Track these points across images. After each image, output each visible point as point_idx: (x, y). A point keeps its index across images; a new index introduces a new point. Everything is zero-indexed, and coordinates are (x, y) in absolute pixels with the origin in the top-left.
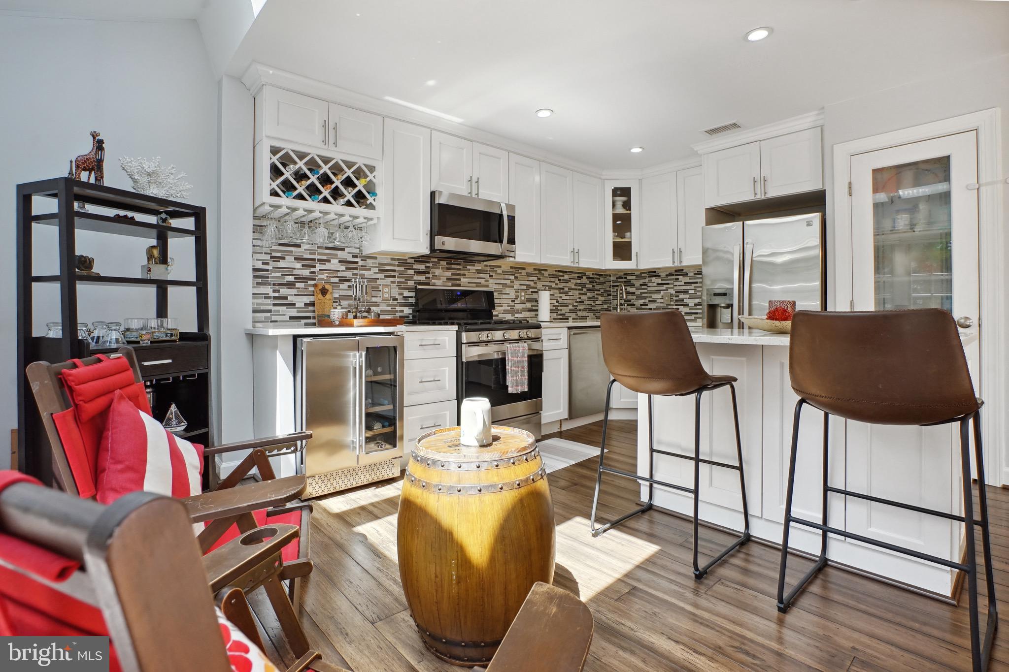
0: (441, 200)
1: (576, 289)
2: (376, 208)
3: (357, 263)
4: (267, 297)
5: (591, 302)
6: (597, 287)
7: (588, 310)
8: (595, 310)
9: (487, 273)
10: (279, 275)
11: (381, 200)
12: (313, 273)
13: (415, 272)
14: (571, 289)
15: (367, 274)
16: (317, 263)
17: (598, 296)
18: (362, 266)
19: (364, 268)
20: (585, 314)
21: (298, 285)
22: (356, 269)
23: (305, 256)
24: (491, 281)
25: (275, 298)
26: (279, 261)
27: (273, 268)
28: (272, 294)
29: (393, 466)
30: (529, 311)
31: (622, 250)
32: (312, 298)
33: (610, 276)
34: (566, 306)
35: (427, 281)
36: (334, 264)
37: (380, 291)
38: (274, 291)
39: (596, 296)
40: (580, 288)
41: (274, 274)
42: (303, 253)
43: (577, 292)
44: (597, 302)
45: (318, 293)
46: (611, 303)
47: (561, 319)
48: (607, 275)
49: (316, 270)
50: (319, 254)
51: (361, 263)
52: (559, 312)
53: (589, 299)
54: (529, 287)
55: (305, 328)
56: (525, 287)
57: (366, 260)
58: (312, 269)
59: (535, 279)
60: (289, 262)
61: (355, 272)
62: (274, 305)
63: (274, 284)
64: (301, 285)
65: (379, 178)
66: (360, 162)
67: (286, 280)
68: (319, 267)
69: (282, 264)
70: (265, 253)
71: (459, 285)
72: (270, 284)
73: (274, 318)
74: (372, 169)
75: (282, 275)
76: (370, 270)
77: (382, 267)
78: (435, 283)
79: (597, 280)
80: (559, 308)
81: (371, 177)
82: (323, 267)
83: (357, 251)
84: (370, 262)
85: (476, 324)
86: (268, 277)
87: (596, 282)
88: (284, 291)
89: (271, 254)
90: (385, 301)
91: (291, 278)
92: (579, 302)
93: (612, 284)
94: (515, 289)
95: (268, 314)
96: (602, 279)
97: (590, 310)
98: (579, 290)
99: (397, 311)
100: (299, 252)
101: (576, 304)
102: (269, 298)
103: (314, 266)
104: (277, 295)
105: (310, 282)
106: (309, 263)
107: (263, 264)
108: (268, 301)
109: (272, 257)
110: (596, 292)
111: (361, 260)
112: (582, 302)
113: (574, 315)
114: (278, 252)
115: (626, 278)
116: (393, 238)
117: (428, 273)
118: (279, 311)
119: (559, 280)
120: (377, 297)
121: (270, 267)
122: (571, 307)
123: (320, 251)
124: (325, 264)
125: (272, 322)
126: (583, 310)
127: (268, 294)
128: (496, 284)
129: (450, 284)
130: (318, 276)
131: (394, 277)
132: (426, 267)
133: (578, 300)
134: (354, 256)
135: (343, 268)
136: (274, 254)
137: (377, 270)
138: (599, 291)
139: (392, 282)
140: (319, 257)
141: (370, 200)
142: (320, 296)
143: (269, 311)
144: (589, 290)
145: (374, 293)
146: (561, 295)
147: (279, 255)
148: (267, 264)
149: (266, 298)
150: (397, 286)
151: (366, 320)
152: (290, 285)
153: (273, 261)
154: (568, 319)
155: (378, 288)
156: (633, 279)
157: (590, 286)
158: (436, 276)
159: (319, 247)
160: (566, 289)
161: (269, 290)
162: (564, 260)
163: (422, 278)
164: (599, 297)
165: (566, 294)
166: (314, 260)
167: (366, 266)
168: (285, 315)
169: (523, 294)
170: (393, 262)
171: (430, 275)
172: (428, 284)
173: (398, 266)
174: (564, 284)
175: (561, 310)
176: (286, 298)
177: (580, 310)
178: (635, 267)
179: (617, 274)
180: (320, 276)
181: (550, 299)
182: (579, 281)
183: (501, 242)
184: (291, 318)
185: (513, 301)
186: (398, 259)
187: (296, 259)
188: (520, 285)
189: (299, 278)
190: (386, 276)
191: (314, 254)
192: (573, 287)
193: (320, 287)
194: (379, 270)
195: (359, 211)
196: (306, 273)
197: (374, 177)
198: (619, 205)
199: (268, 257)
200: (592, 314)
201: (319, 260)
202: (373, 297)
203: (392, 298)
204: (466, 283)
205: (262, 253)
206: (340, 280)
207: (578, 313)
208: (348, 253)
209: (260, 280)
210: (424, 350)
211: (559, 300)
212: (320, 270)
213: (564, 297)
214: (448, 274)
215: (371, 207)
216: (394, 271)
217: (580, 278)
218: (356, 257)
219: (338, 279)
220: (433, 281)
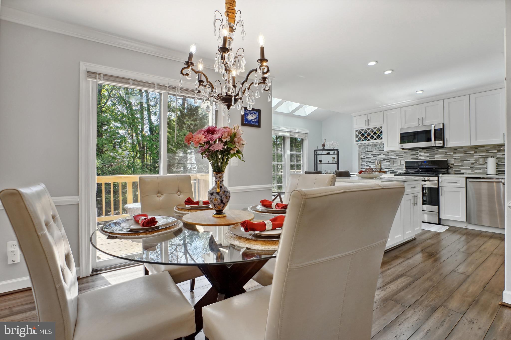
0: (402, 131)
2: (383, 139)
3: (389, 154)
10: (367, 159)
11: (383, 136)
12: (376, 158)
13: (411, 155)
15: (392, 157)
22: (389, 156)
25: (366, 165)
35: (417, 158)
36: (382, 155)
38: (366, 164)
41: (366, 159)
49: (377, 157)
50: (377, 153)
54: (488, 156)
56: (483, 156)
57: (391, 153)
58: (376, 157)
60: (370, 156)
61: (388, 157)
63: (366, 162)
64: (373, 162)
65: (383, 129)
66: (378, 127)
68: (377, 156)
69: (368, 156)
70: (364, 154)
71: (434, 158)
72: (365, 162)
74: (381, 127)
78: (421, 158)
81: (381, 130)
84: (393, 153)
88: (368, 163)
90: (398, 165)
91: (370, 160)
103: (376, 156)
104: (367, 164)
106: (374, 155)
107: (364, 157)
108: (365, 166)
109: (366, 155)
114: (367, 153)
117: (418, 155)
120: (396, 164)
121: (365, 158)
123: (378, 152)
124: (379, 155)
128: (456, 156)
129: (429, 158)
131: (402, 157)
132: (416, 153)
139: (401, 159)
141: (381, 136)
148: (365, 157)
150: (403, 160)
152: (370, 162)
158: (421, 156)
159: (377, 151)
161: (365, 163)
163: (414, 157)
166: (376, 154)
171: (418, 156)
172: (418, 159)
173: (404, 153)
183: (431, 141)
188: (479, 155)
189: (372, 160)
191: (376, 153)
194: (397, 156)
195: (379, 141)
196: (374, 158)
201: (377, 154)
202: (394, 164)
203: (401, 165)
204: (437, 157)
209: (363, 161)
214: (428, 154)
215: (381, 139)
216: (403, 155)
218: (389, 152)
219: (383, 159)
220: (419, 158)
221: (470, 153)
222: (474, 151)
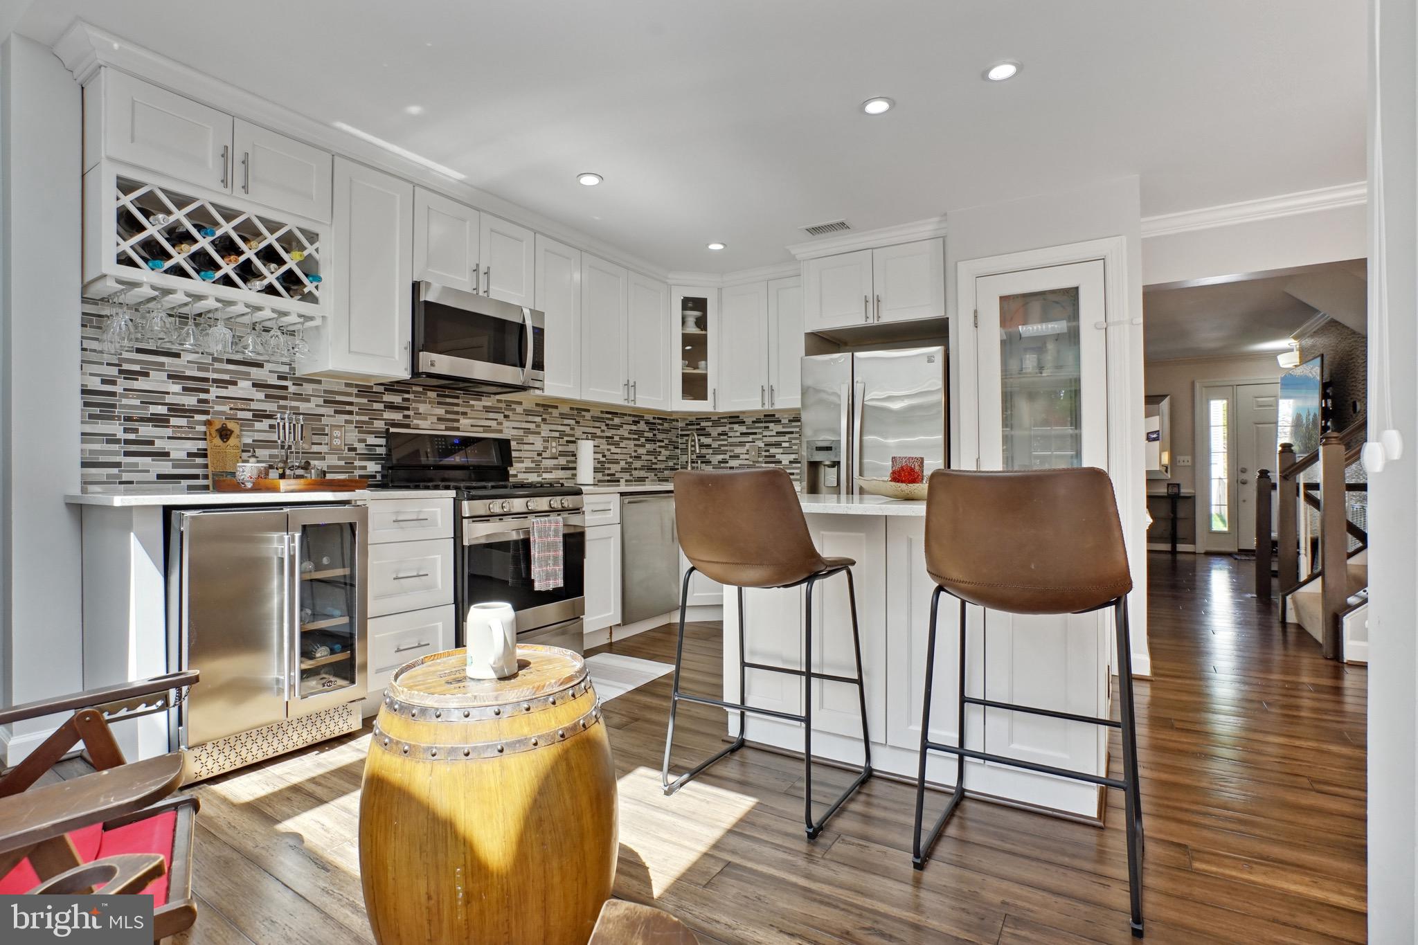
0: (429, 296)
1: (630, 439)
2: (320, 300)
3: (285, 388)
4: (112, 440)
5: (652, 458)
6: (660, 436)
7: (648, 469)
8: (656, 469)
9: (499, 412)
10: (137, 402)
11: (328, 288)
12: (206, 401)
13: (385, 407)
14: (623, 438)
15: (303, 407)
16: (213, 387)
17: (660, 450)
18: (294, 394)
19: (298, 397)
20: (642, 474)
21: (174, 421)
22: (285, 398)
23: (188, 373)
24: (506, 424)
25: (127, 442)
26: (137, 379)
27: (125, 390)
28: (121, 435)
29: (349, 713)
30: (562, 469)
31: (694, 386)
32: (201, 445)
33: (677, 421)
34: (616, 462)
35: (406, 421)
36: (244, 388)
37: (327, 435)
38: (126, 430)
39: (658, 450)
40: (636, 437)
41: (124, 401)
42: (185, 367)
43: (632, 443)
44: (659, 458)
45: (214, 436)
46: (678, 459)
47: (608, 481)
48: (674, 420)
49: (211, 396)
50: (216, 371)
51: (292, 389)
52: (607, 472)
53: (649, 453)
54: (563, 434)
55: (188, 493)
56: (557, 434)
57: (302, 385)
58: (203, 396)
59: (573, 422)
60: (156, 382)
61: (282, 402)
62: (127, 454)
63: (128, 419)
64: (183, 422)
65: (326, 252)
66: (291, 224)
67: (151, 412)
68: (215, 392)
69: (141, 384)
70: (108, 364)
71: (457, 429)
72: (117, 418)
73: (126, 477)
74: (313, 237)
75: (142, 402)
76: (308, 401)
77: (330, 397)
78: (418, 425)
79: (659, 427)
80: (607, 465)
81: (310, 249)
82: (223, 392)
83: (286, 369)
84: (308, 388)
85: (485, 487)
86: (114, 406)
87: (658, 430)
88: (146, 431)
89: (121, 366)
90: (334, 450)
91: (162, 410)
92: (635, 457)
93: (680, 433)
94: (542, 437)
95: (115, 471)
96: (666, 425)
97: (650, 469)
98: (635, 439)
99: (355, 468)
100: (177, 366)
101: (631, 460)
102: (118, 441)
103: (207, 391)
104: (132, 436)
105: (198, 417)
106: (194, 385)
107: (104, 382)
108: (115, 447)
109: (121, 372)
110: (658, 444)
111: (294, 384)
112: (638, 457)
113: (627, 476)
114: (134, 363)
115: (699, 424)
116: (350, 352)
117: (408, 409)
118: (136, 465)
119: (607, 425)
120: (321, 444)
121: (118, 389)
122: (623, 464)
123: (217, 365)
124: (227, 388)
125: (121, 483)
126: (640, 469)
127: (115, 435)
128: (513, 428)
129: (443, 427)
130: (213, 408)
131: (350, 413)
132: (405, 400)
133: (633, 454)
134: (280, 378)
135: (261, 396)
136: (125, 367)
137: (321, 401)
138: (663, 441)
139: (347, 422)
140: (216, 376)
141: (309, 286)
142: (218, 441)
143: (118, 465)
144: (648, 440)
145: (316, 439)
146: (609, 447)
147: (137, 368)
148: (114, 383)
149: (109, 442)
150: (356, 427)
151: (302, 481)
152: (159, 421)
153: (125, 378)
154: (619, 481)
155: (324, 430)
156: (708, 426)
157: (650, 435)
158: (421, 414)
159: (215, 359)
160: (616, 438)
161: (116, 429)
162: (614, 397)
163: (397, 416)
164: (663, 450)
165: (617, 445)
166: (206, 380)
167: (302, 395)
168: (148, 471)
169: (554, 444)
170: (349, 390)
171: (411, 413)
172: (408, 426)
173: (357, 396)
174: (614, 432)
175: (609, 469)
176: (152, 443)
177: (636, 469)
178: (710, 409)
179: (687, 419)
180: (218, 408)
181: (594, 453)
182: (634, 428)
183: (523, 365)
184: (160, 477)
185: (539, 455)
186: (357, 386)
187: (170, 377)
188: (550, 431)
189: (176, 410)
190: (336, 412)
191: (207, 370)
192: (627, 435)
193: (218, 426)
194: (325, 402)
195: (289, 304)
196: (190, 401)
197: (317, 250)
198: (691, 321)
199: (114, 371)
200: (653, 474)
201: (215, 381)
202: (313, 444)
203: (346, 447)
204: (467, 427)
205: (102, 364)
206: (254, 416)
207: (633, 472)
208: (270, 371)
209: (97, 411)
210: (402, 528)
211: (607, 453)
212: (217, 397)
213: (613, 449)
214: (441, 411)
215: (310, 298)
216: (351, 404)
217: (635, 423)
218: (285, 378)
219: (251, 413)
220: (415, 421)
221: (535, 422)
222: (541, 416)
